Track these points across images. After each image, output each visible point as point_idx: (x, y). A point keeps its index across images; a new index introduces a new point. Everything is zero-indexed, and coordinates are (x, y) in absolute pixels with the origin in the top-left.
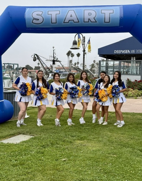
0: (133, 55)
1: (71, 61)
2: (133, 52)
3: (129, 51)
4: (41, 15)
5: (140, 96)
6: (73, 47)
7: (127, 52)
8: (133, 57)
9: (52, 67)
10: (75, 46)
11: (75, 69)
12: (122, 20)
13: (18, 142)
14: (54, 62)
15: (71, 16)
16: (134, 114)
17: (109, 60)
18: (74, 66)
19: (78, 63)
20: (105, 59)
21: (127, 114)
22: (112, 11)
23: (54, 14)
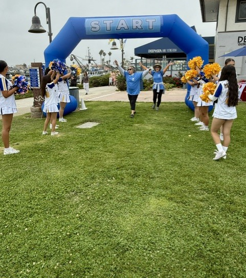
0: (164, 54)
1: (103, 60)
2: (164, 51)
3: (161, 50)
4: (98, 24)
5: (171, 88)
6: (113, 48)
7: (159, 51)
8: (164, 55)
9: (88, 66)
10: (114, 47)
11: (107, 66)
12: (162, 27)
13: (90, 127)
14: (89, 61)
15: (122, 24)
16: (170, 103)
17: (143, 58)
18: (106, 64)
19: (110, 61)
20: (140, 58)
21: (165, 103)
22: (154, 20)
23: (108, 24)
